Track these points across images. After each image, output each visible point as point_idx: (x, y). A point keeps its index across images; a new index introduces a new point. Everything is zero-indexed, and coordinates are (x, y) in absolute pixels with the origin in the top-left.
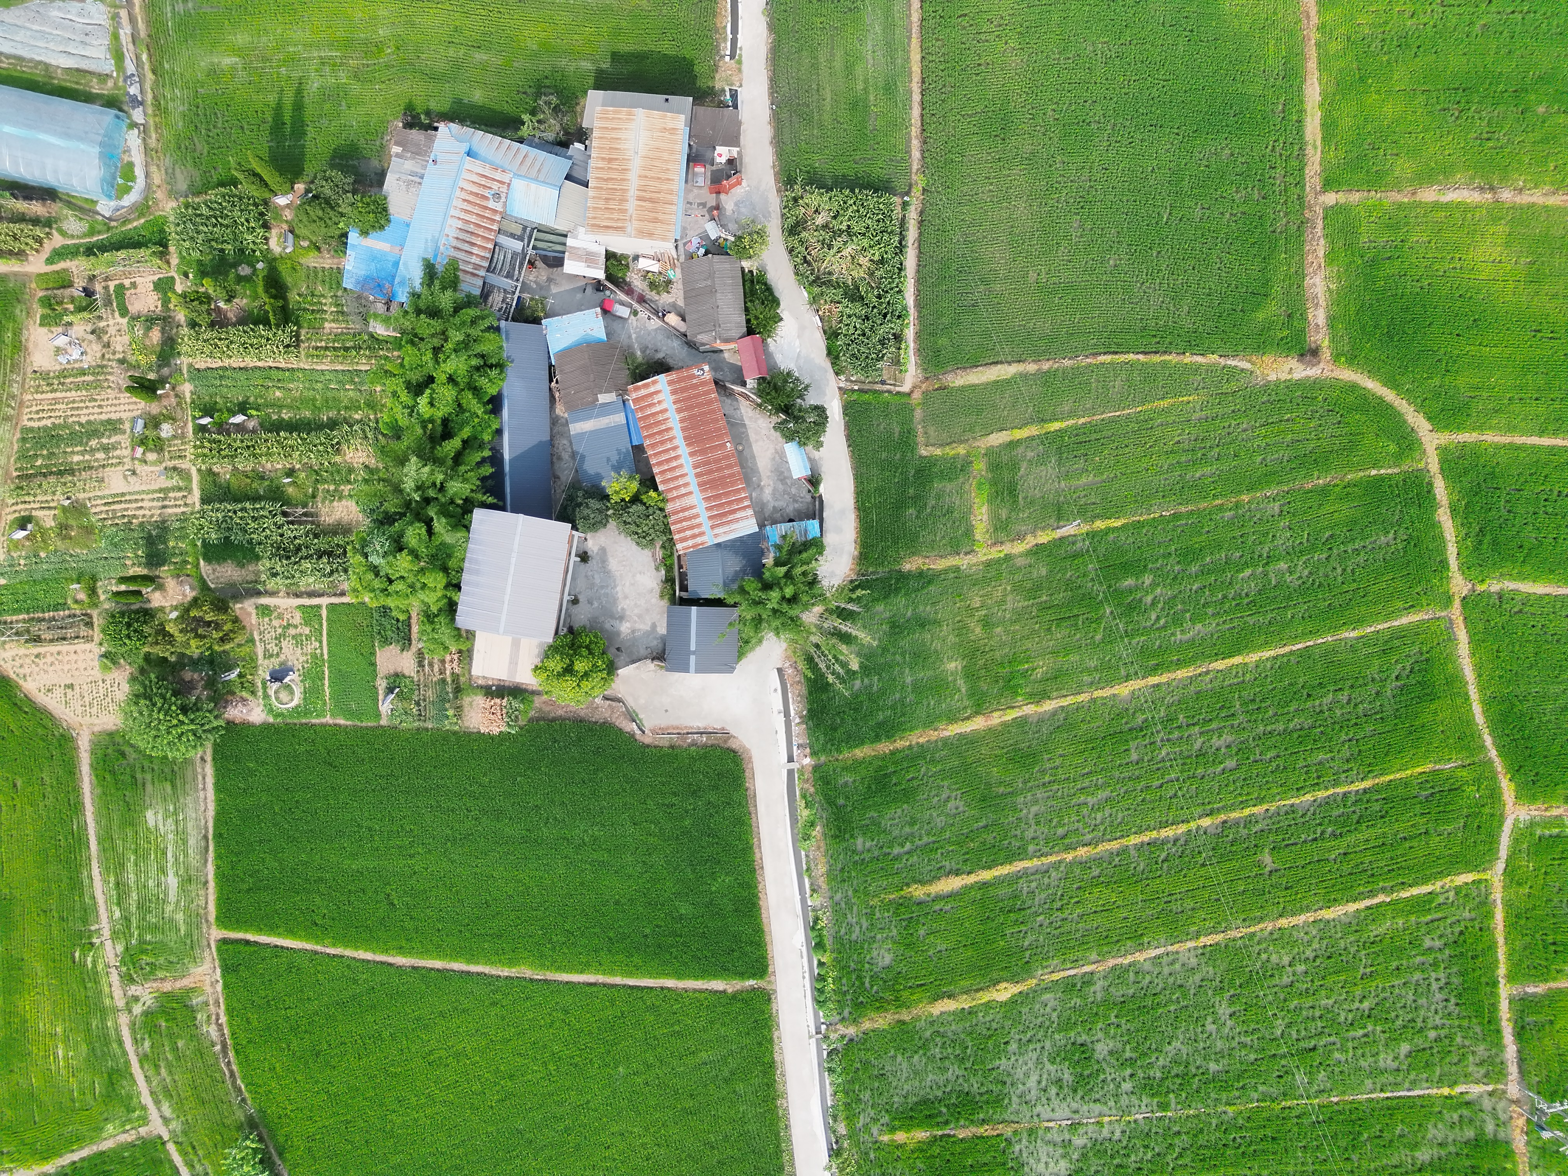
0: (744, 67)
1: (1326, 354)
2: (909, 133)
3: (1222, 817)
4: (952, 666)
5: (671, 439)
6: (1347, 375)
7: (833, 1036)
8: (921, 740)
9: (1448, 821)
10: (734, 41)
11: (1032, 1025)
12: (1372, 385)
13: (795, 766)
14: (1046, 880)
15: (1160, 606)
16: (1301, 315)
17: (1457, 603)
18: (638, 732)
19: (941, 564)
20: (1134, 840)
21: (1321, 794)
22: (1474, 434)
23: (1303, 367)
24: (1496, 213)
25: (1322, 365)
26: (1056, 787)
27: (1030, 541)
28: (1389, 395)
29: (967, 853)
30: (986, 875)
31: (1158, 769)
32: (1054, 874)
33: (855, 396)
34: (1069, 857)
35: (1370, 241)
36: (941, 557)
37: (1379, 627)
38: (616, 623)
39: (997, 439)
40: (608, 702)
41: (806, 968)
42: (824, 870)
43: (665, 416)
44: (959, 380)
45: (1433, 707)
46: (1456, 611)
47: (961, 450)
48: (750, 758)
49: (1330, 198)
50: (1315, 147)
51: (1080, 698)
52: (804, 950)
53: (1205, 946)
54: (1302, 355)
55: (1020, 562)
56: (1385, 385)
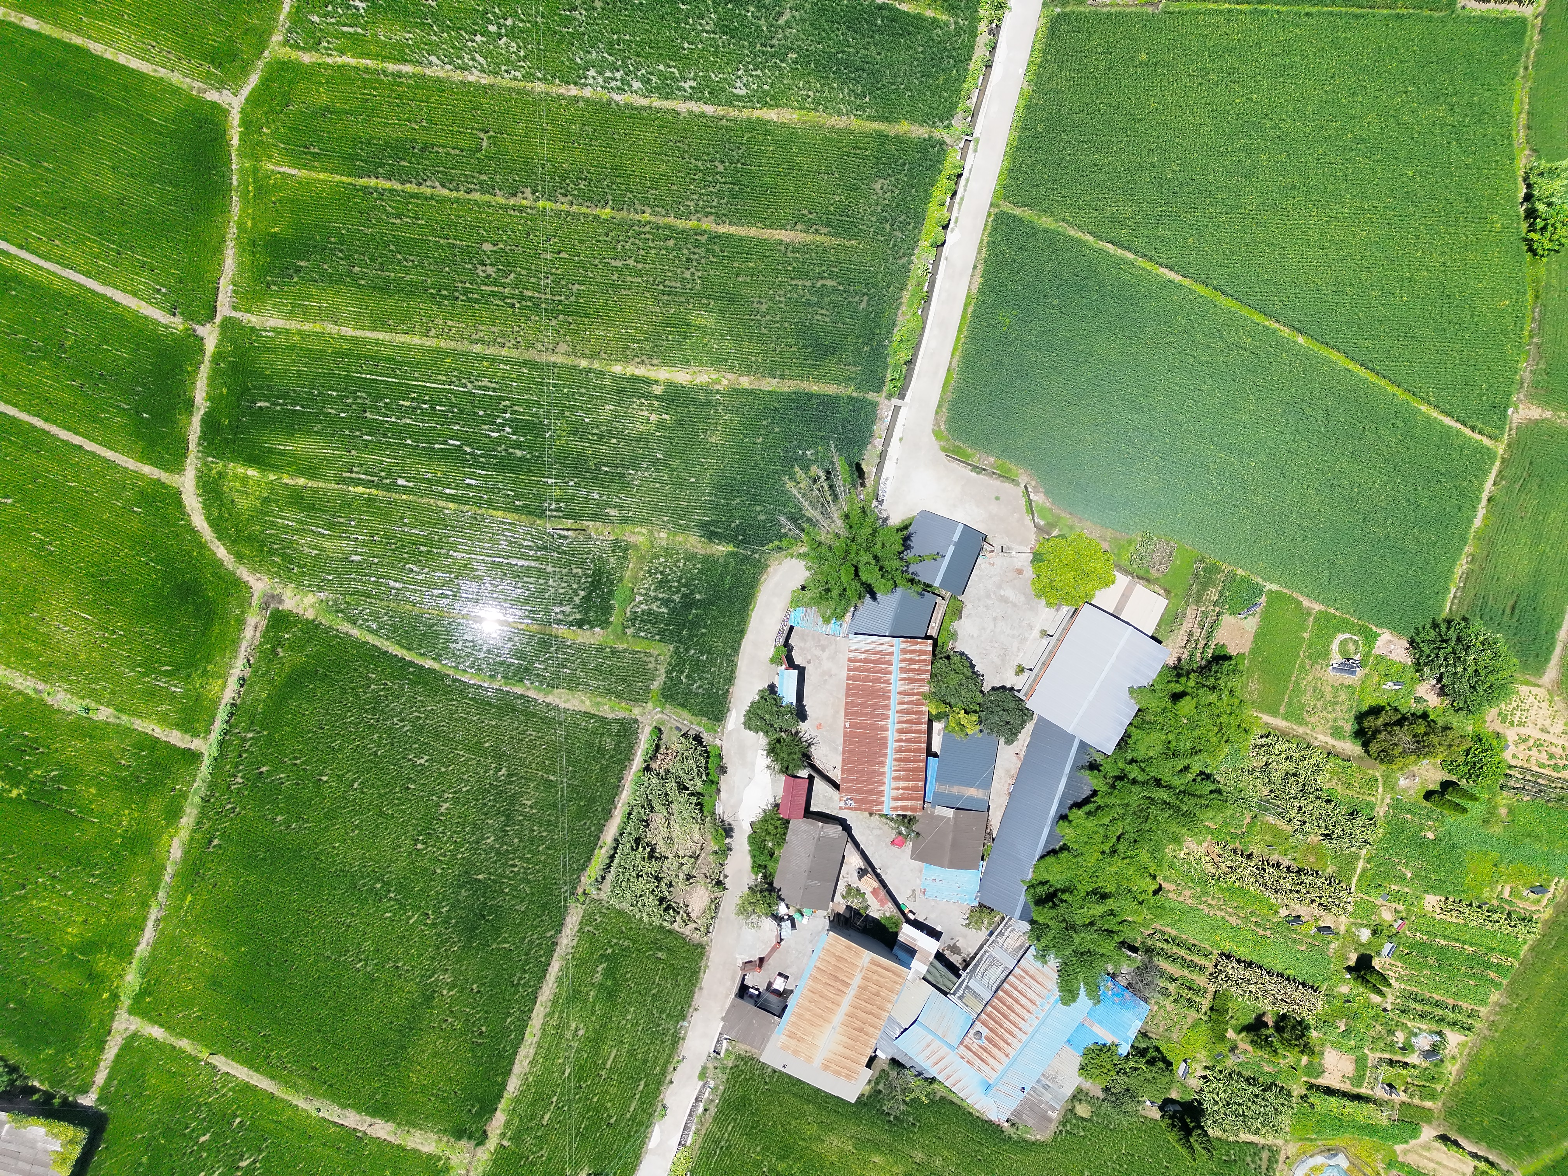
0: (699, 1070)
1: (256, 600)
3: (513, 201)
6: (241, 571)
8: (771, 380)
10: (699, 1097)
11: (766, 70)
12: (222, 553)
13: (895, 402)
15: (497, 422)
17: (218, 319)
18: (1031, 488)
21: (411, 187)
22: (143, 471)
28: (210, 538)
32: (692, 207)
38: (1013, 598)
41: (956, 206)
42: (906, 292)
43: (896, 774)
46: (222, 312)
53: (576, 85)
55: (613, 512)
56: (211, 549)
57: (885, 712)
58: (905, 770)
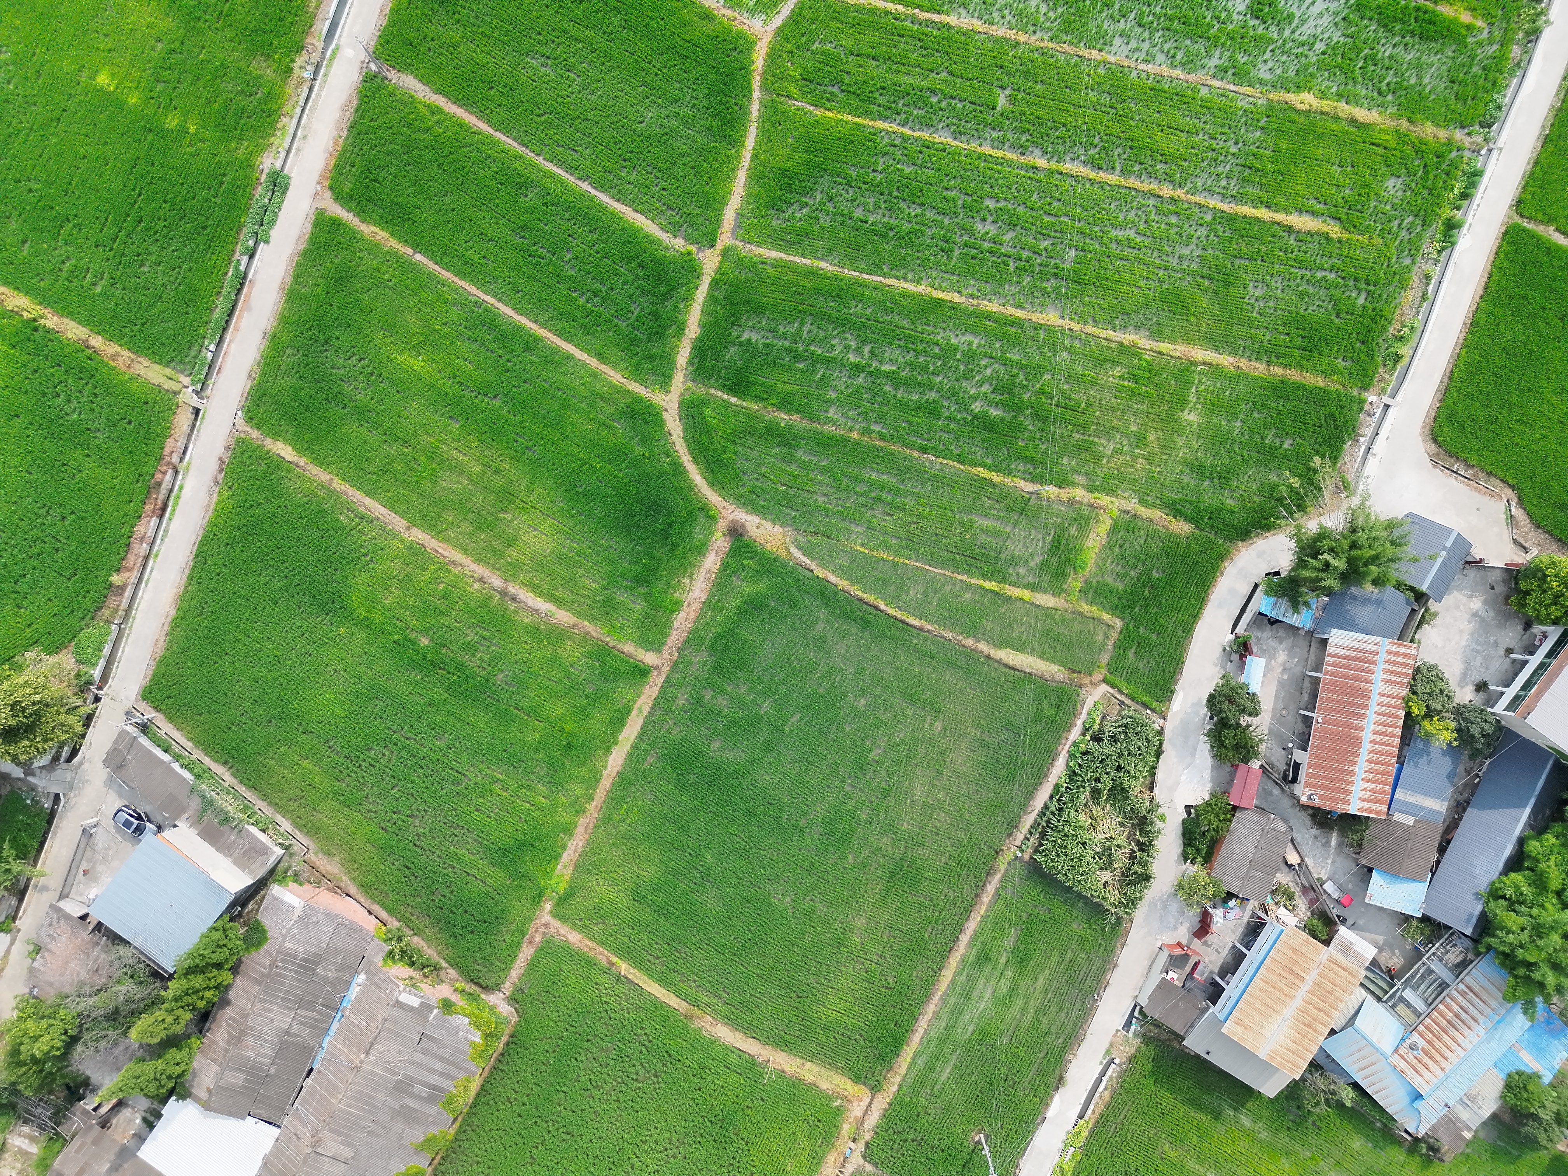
0: (1106, 1045)
1: (722, 525)
2: (988, 910)
3: (1023, 159)
4: (1193, 417)
5: (1372, 752)
6: (713, 497)
7: (1479, 139)
8: (1258, 365)
9: (827, 54)
10: (1103, 1073)
11: (1293, 57)
12: (696, 476)
13: (1386, 400)
14: (1209, 182)
15: (978, 378)
16: (725, 571)
17: (719, 246)
18: (1513, 504)
19: (1156, 514)
20: (1114, 179)
21: (925, 135)
22: (630, 387)
23: (747, 524)
24: (511, 571)
25: (731, 518)
26: (1157, 261)
27: (1065, 494)
28: (686, 460)
29: (1270, 242)
30: (1263, 213)
31: (1056, 231)
32: (1199, 184)
33: (1155, 704)
34: (1180, 193)
35: (634, 603)
36: (1151, 520)
37: (797, 259)
38: (1482, 612)
39: (1046, 600)
40: (1526, 545)
41: (1472, 213)
42: (1409, 292)
43: (1367, 775)
44: (1054, 670)
45: (789, 164)
46: (724, 239)
47: (1084, 607)
48: (1423, 427)
49: (650, 658)
50: (640, 711)
51: (1096, 331)
52: (1465, 230)
53: (1100, 50)
54: (741, 535)
55: (1081, 479)
56: (686, 471)
57: (1362, 711)
58: (1376, 772)
